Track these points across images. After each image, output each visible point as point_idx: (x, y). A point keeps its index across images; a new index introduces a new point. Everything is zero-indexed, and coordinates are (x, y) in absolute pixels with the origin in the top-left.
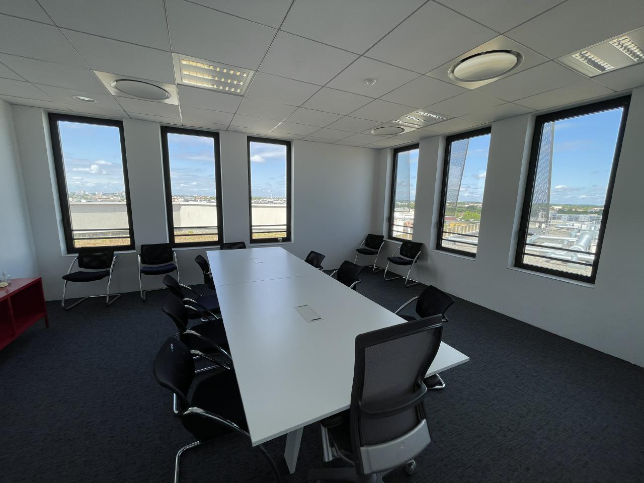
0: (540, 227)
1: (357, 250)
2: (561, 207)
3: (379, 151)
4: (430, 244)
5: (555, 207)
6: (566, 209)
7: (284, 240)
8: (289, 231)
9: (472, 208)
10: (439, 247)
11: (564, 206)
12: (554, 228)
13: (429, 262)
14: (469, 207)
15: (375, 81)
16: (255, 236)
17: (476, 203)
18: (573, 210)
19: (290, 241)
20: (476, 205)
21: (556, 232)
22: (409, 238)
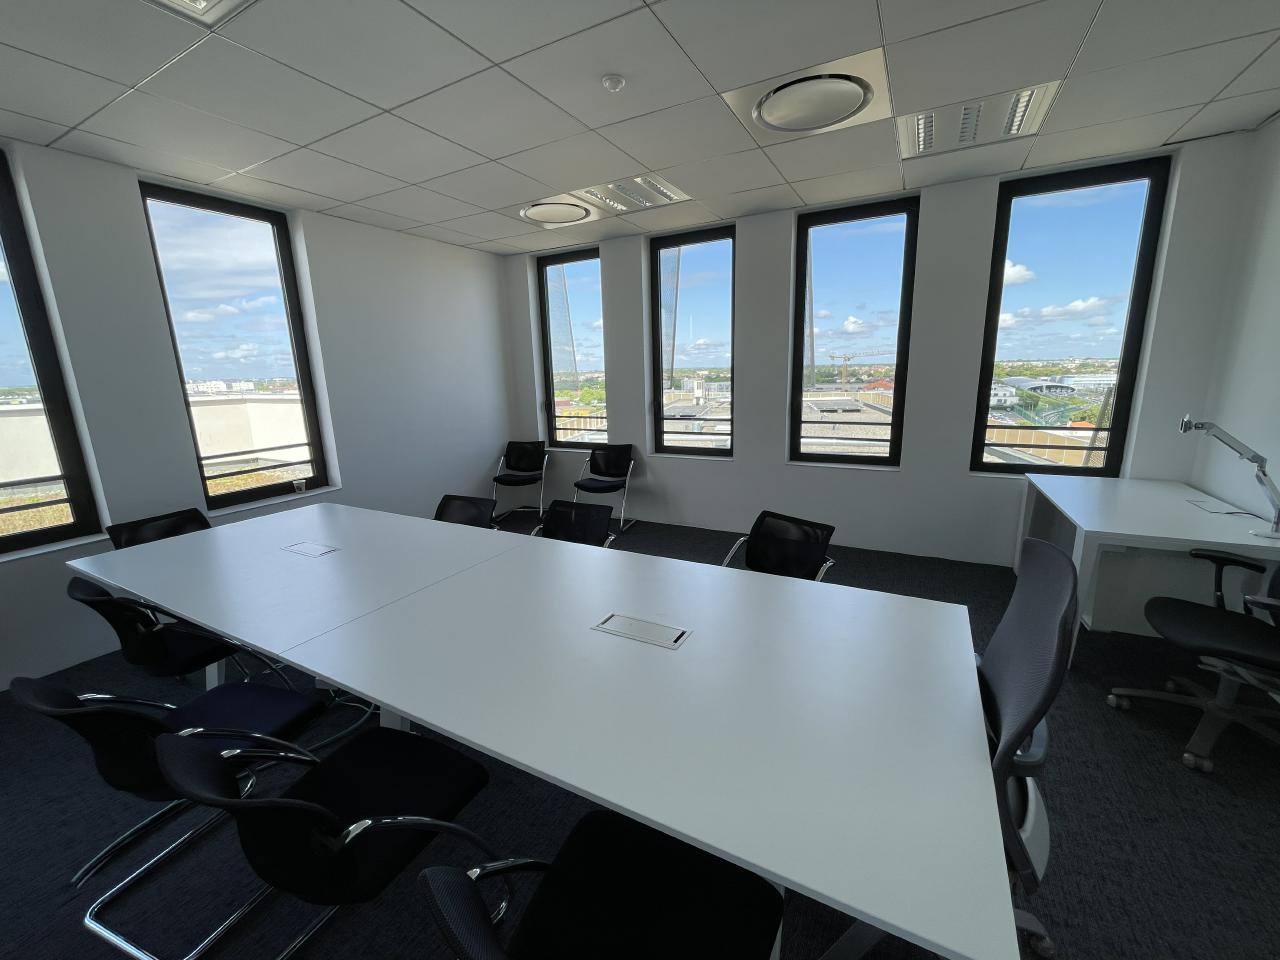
0: (698, 404)
1: (496, 479)
2: (706, 373)
3: (503, 260)
4: (646, 445)
5: (701, 373)
6: (713, 374)
7: (311, 484)
8: (319, 460)
9: (591, 382)
10: (659, 447)
11: (710, 370)
12: (713, 403)
13: (650, 478)
14: (587, 380)
15: (624, 82)
16: (216, 488)
17: (596, 372)
18: (722, 375)
19: (328, 485)
20: (596, 375)
21: (718, 410)
22: (603, 438)
